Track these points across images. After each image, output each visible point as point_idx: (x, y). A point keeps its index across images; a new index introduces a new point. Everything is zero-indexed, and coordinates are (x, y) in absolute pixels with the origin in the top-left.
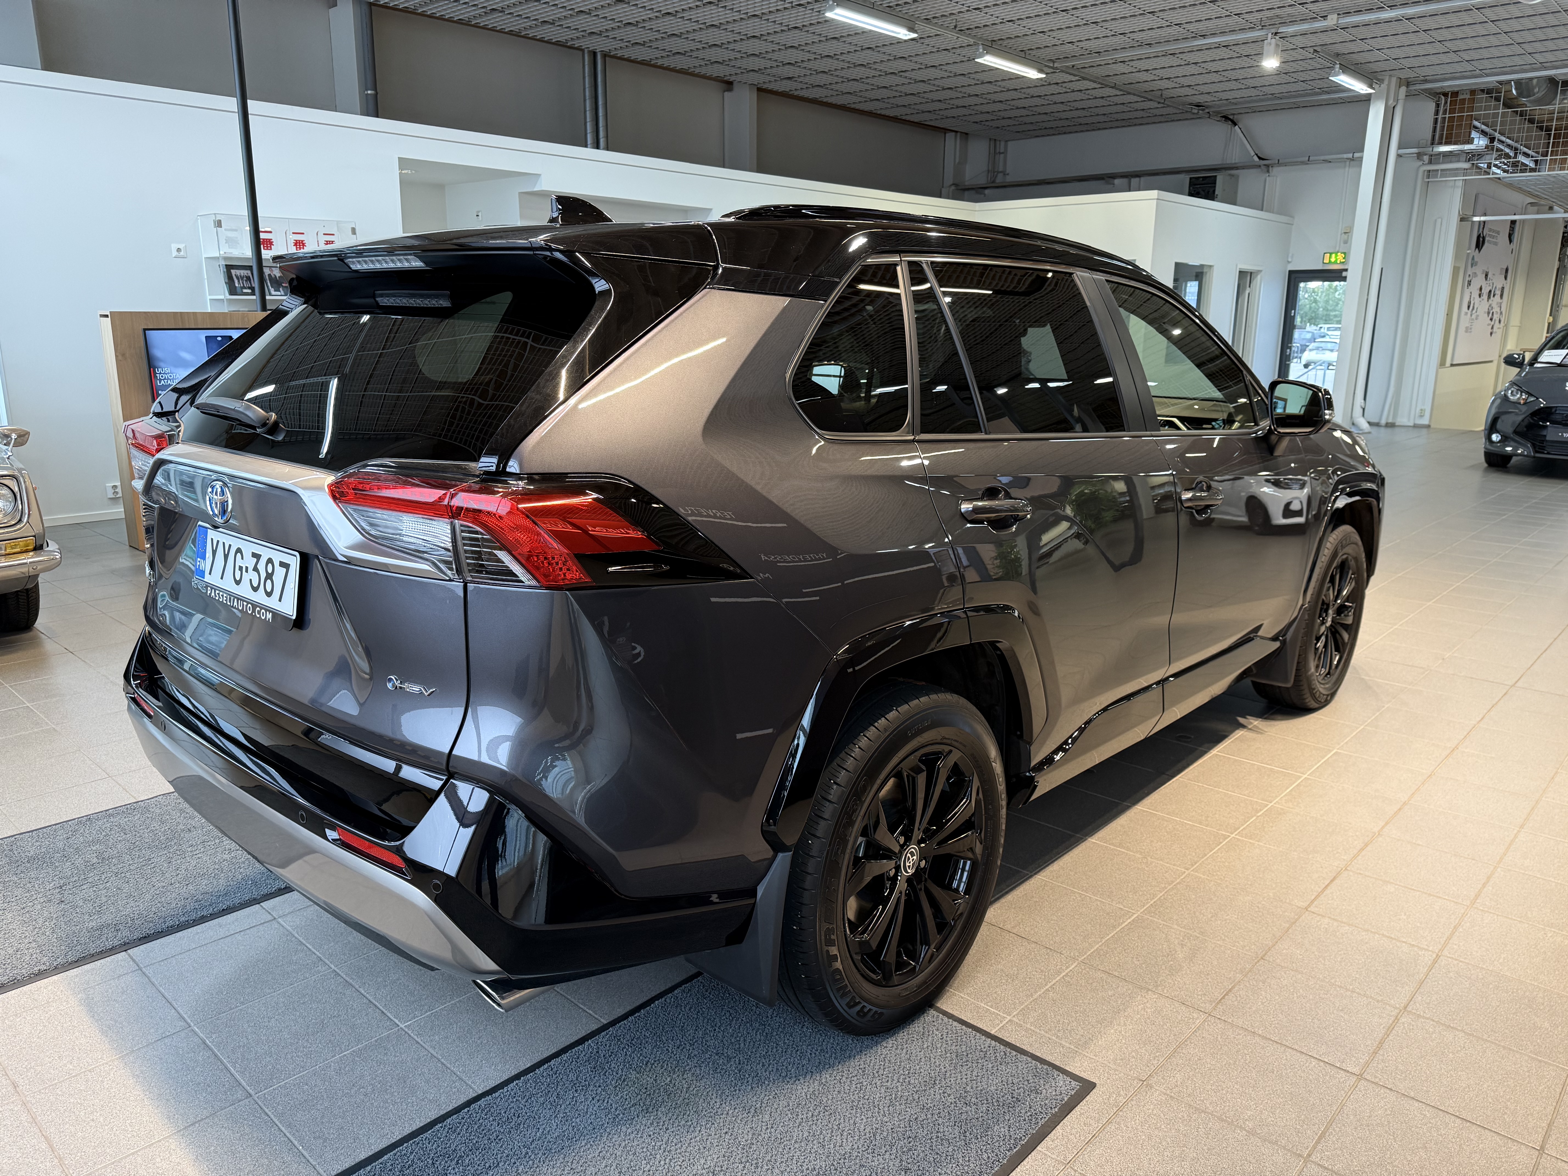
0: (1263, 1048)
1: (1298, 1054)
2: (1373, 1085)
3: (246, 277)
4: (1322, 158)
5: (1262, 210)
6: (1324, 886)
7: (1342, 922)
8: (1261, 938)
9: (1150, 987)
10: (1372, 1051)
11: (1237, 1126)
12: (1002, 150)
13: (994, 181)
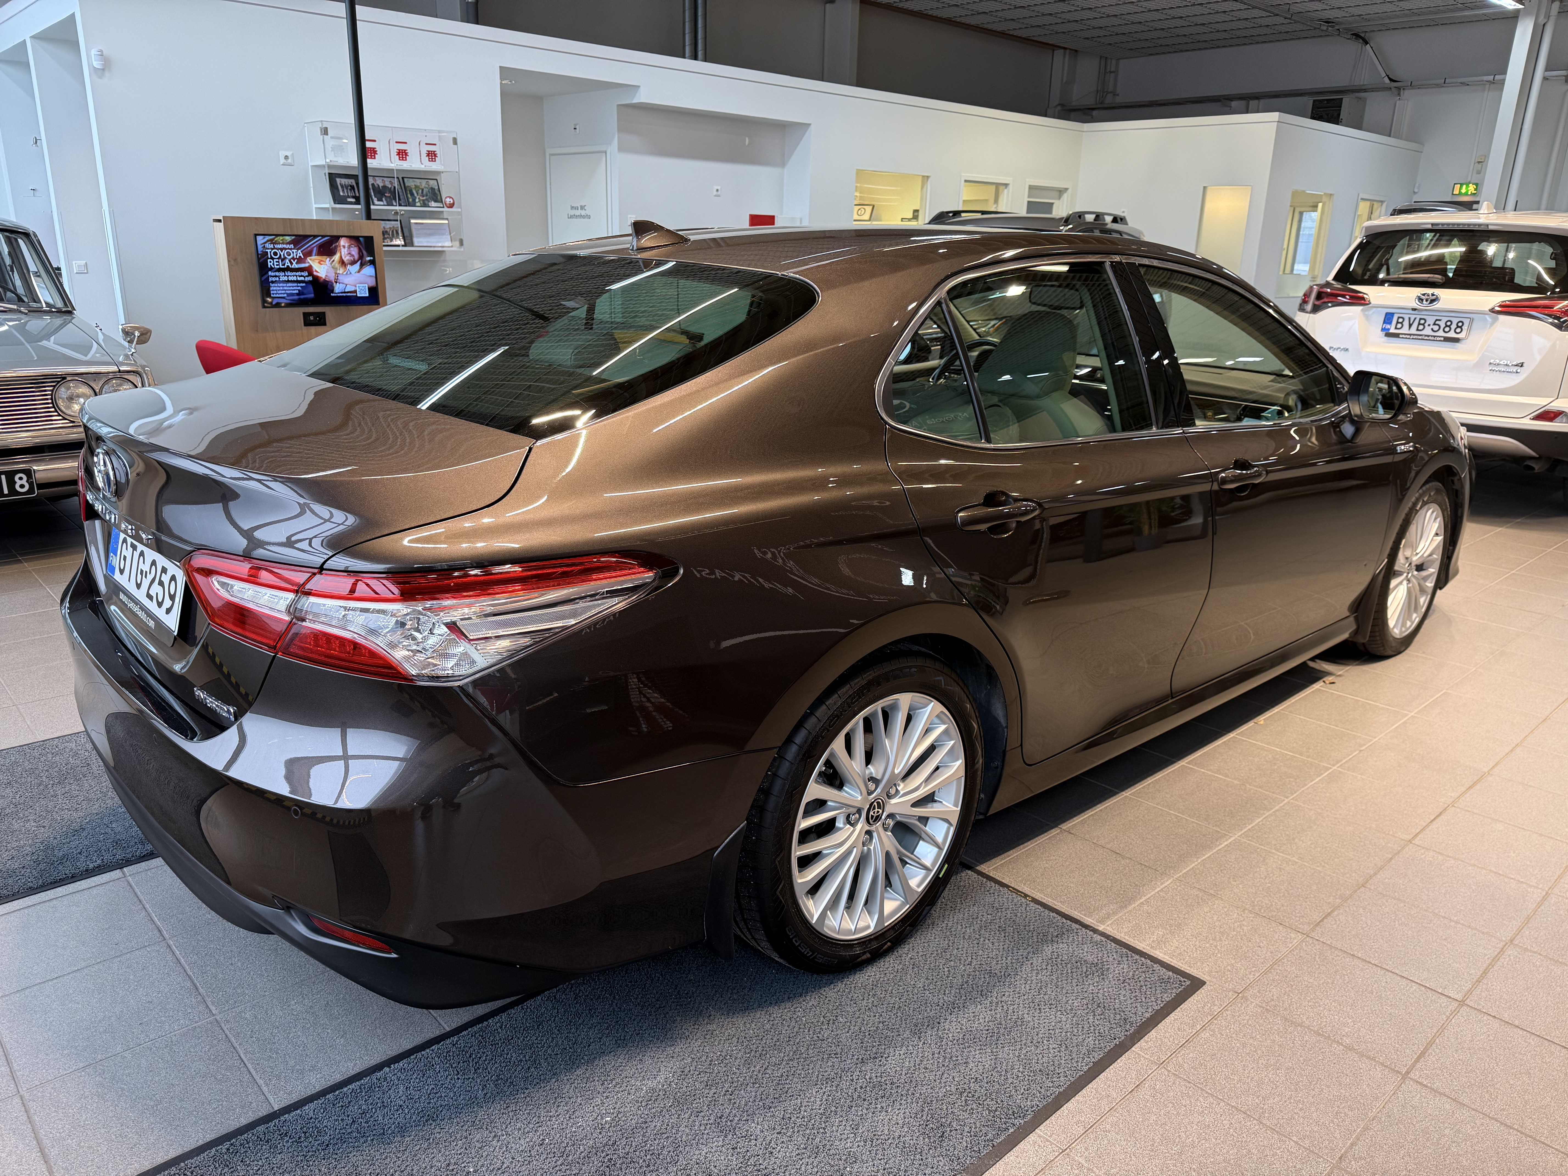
0: (1362, 970)
1: (1399, 978)
2: (1476, 1012)
3: (351, 186)
4: (1460, 80)
5: (1390, 136)
6: (1430, 821)
7: (1448, 856)
8: (1362, 867)
9: (1247, 906)
10: (1475, 980)
11: (1334, 1041)
12: (1113, 69)
13: (1102, 102)
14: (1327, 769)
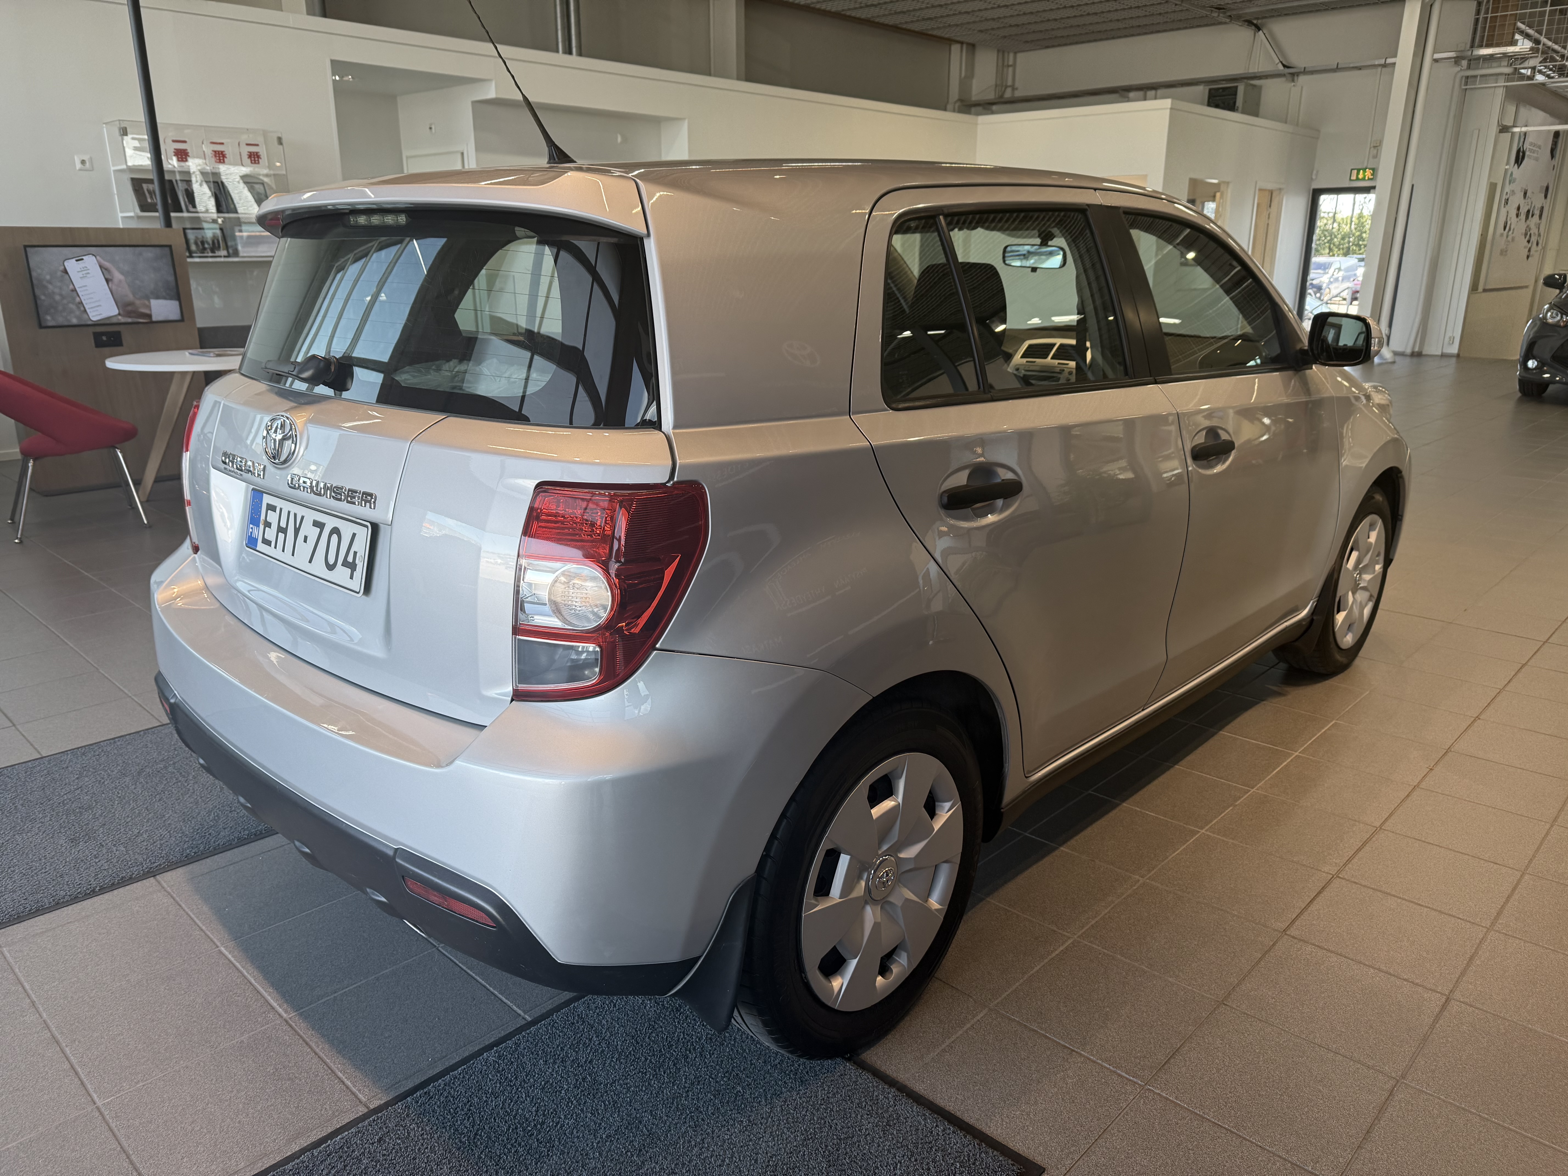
4: (1352, 64)
5: (1285, 122)
6: (1309, 900)
8: (1224, 973)
12: (1011, 63)
13: (1002, 96)
14: (1194, 833)
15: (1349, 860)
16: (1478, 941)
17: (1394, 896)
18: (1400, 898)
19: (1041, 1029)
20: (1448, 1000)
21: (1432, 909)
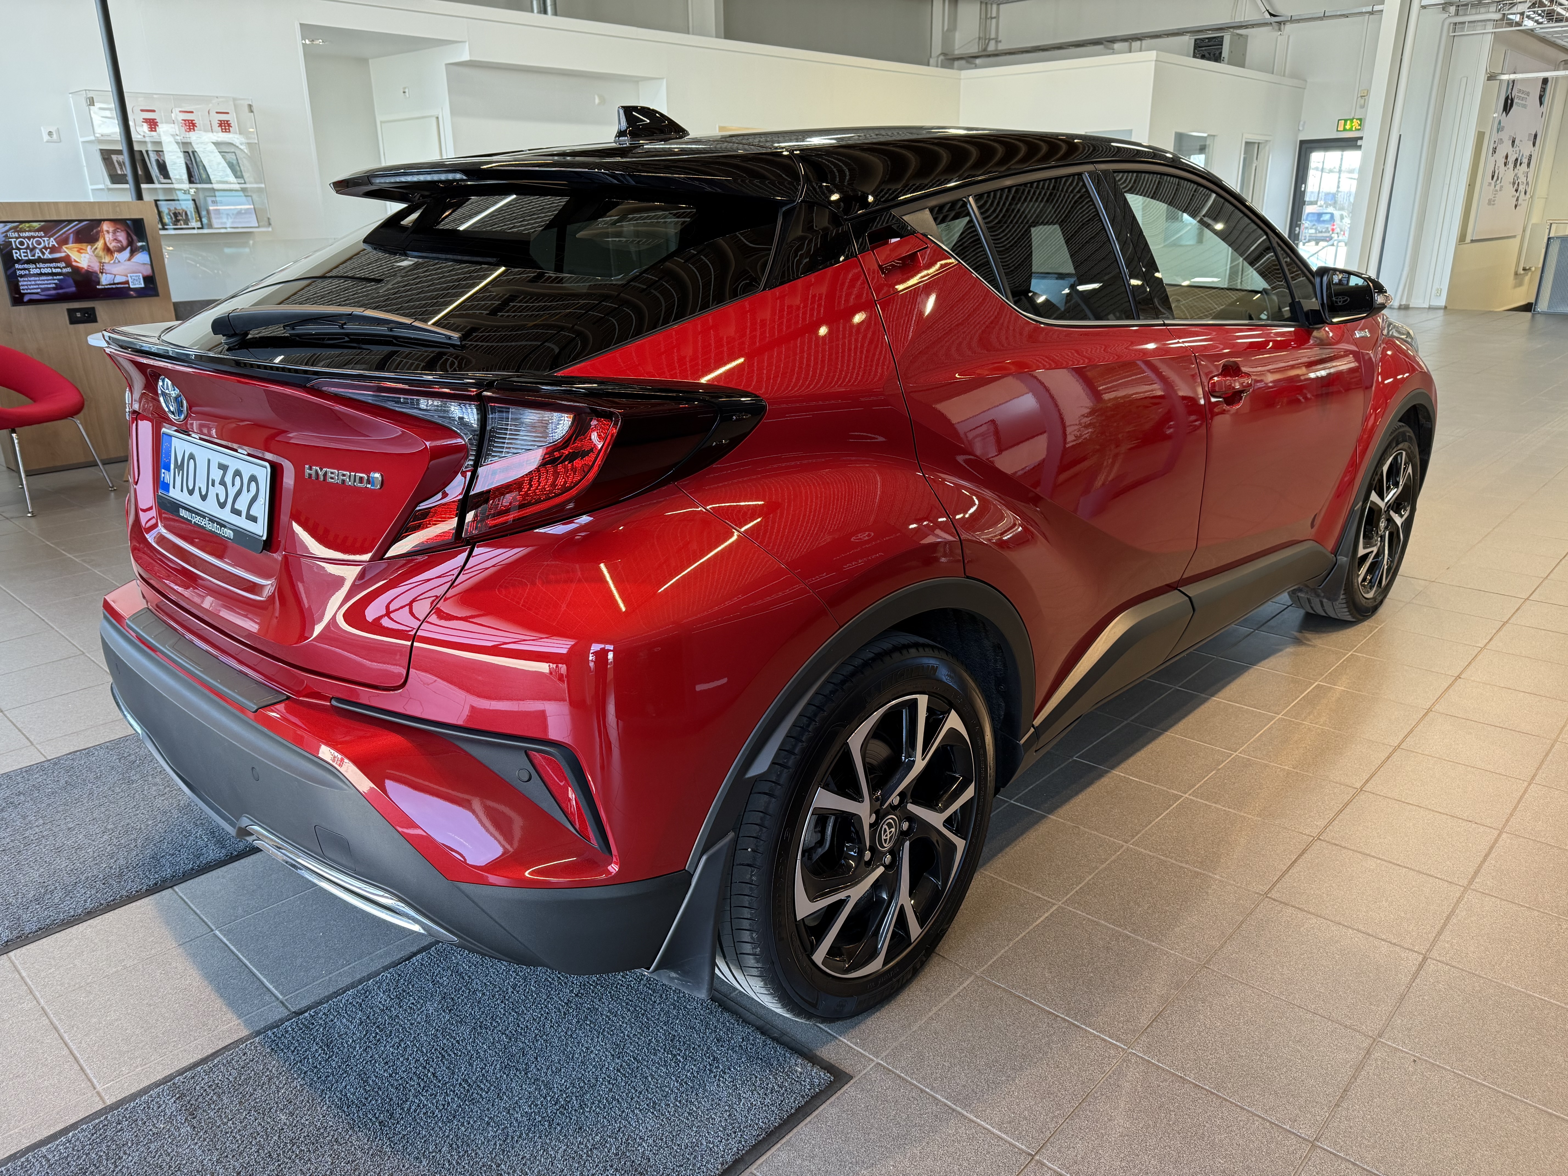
4: (1339, 12)
5: (1272, 73)
12: (994, 15)
13: (985, 50)
15: (1330, 823)
16: (1455, 900)
17: (1373, 857)
18: (1380, 859)
19: (1026, 995)
20: (1425, 959)
21: (1411, 869)
